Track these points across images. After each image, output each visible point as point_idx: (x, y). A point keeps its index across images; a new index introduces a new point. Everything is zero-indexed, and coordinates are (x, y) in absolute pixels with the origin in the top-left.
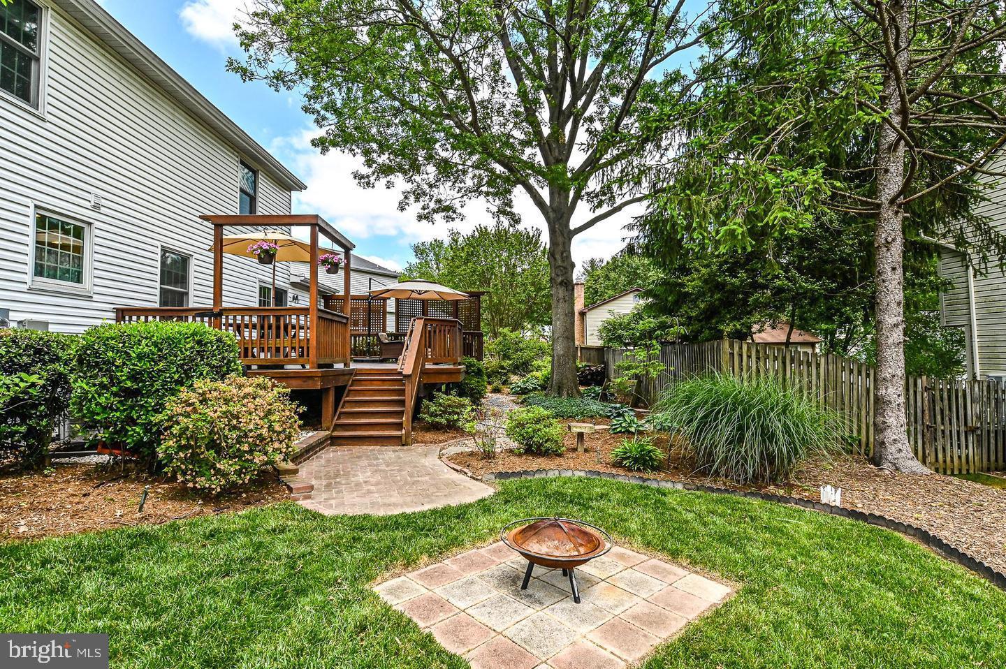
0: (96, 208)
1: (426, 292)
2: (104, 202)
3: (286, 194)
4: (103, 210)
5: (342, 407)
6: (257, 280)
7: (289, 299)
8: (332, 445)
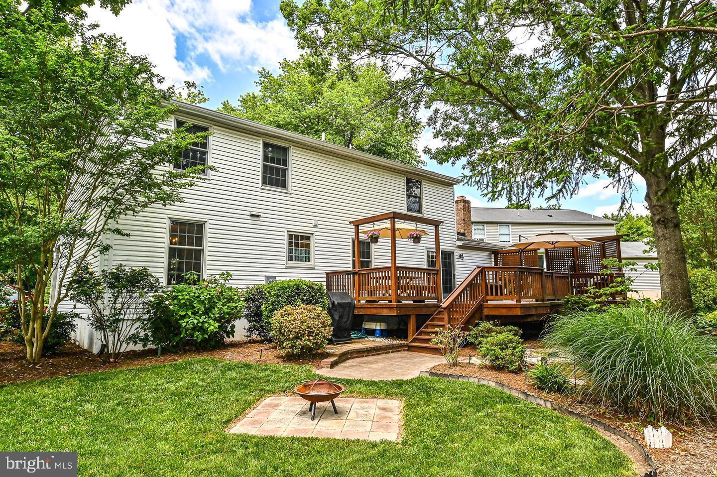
0: (315, 226)
1: (557, 242)
2: (319, 222)
3: (449, 189)
4: (319, 226)
5: (424, 328)
6: (424, 248)
7: (456, 257)
8: (408, 350)
